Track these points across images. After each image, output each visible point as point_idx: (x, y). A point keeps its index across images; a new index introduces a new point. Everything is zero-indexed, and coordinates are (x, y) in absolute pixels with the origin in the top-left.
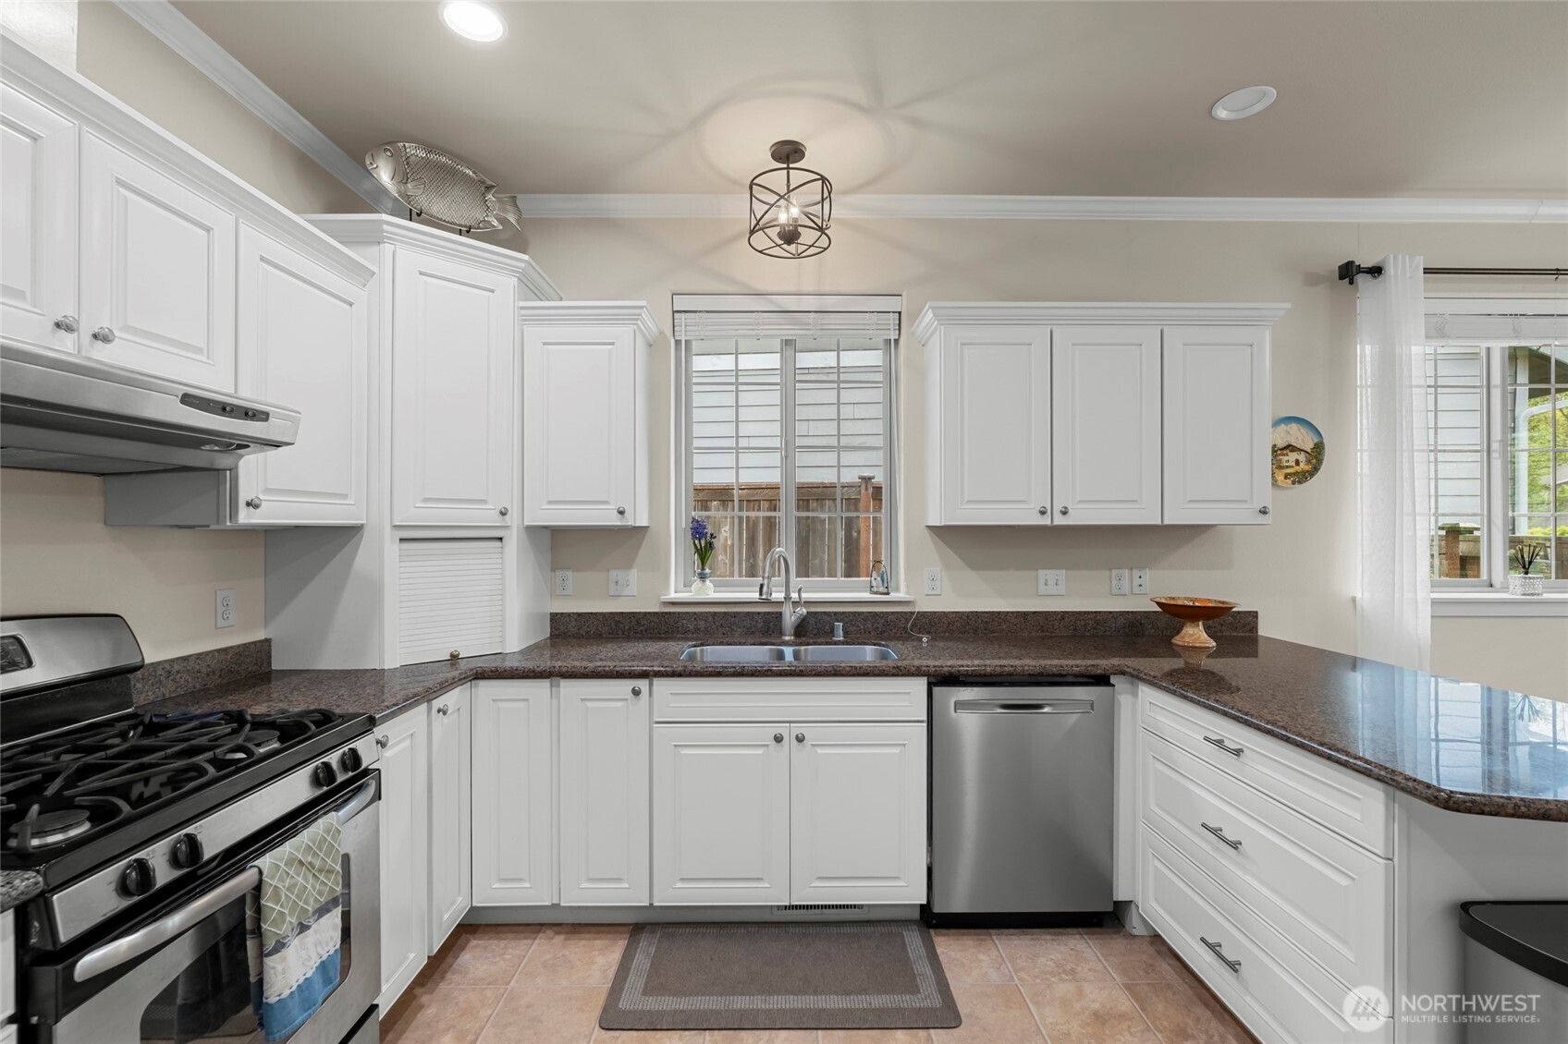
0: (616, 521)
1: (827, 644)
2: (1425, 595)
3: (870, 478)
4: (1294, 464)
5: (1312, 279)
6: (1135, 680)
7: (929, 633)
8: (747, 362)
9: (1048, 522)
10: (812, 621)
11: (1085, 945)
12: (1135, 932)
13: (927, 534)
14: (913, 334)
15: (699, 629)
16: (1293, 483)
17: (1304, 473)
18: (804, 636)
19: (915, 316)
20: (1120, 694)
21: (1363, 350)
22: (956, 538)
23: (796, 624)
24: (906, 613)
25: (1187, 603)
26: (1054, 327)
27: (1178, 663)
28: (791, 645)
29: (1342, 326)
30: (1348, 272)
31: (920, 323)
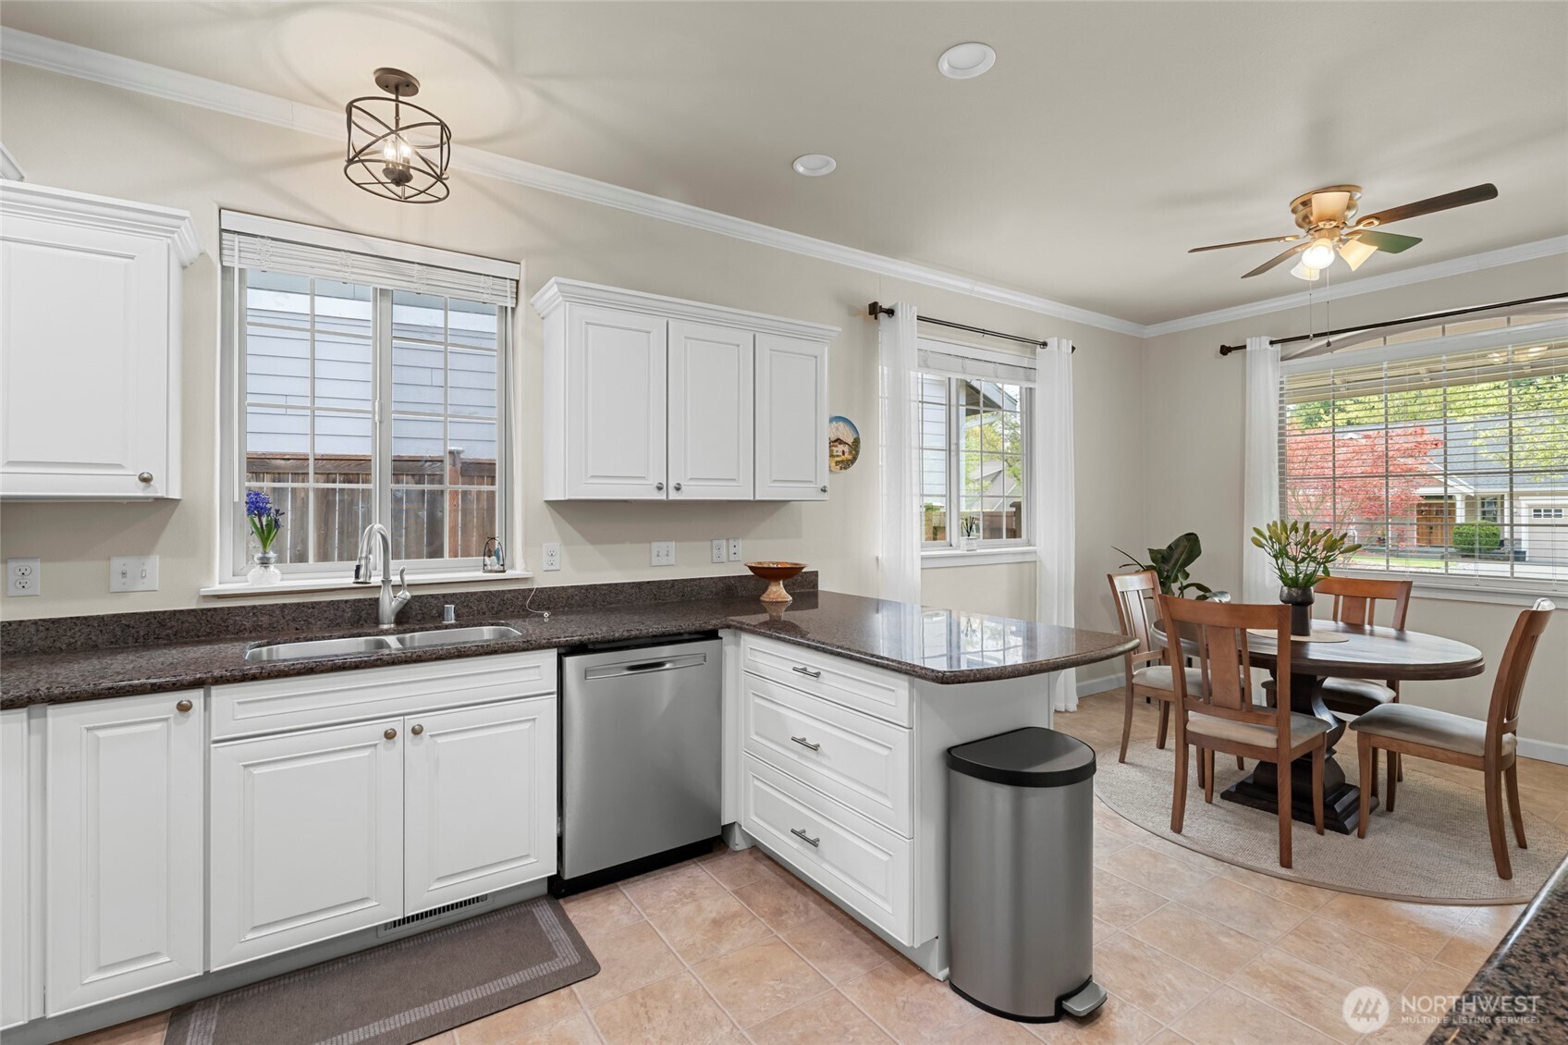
0: (138, 491)
1: (437, 628)
2: (918, 553)
3: (459, 453)
4: (841, 454)
5: (852, 311)
6: (738, 632)
7: (548, 609)
8: (326, 306)
9: (664, 498)
10: (416, 606)
11: (699, 870)
12: (738, 848)
13: (546, 510)
14: (532, 305)
15: (260, 626)
16: (841, 469)
17: (848, 460)
18: (407, 622)
19: (536, 288)
20: (726, 645)
21: (882, 369)
22: (577, 513)
23: (397, 610)
24: (523, 590)
25: (771, 565)
26: (670, 320)
27: (764, 617)
28: (392, 634)
29: (869, 349)
30: (874, 309)
31: (542, 295)
